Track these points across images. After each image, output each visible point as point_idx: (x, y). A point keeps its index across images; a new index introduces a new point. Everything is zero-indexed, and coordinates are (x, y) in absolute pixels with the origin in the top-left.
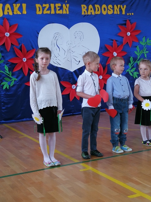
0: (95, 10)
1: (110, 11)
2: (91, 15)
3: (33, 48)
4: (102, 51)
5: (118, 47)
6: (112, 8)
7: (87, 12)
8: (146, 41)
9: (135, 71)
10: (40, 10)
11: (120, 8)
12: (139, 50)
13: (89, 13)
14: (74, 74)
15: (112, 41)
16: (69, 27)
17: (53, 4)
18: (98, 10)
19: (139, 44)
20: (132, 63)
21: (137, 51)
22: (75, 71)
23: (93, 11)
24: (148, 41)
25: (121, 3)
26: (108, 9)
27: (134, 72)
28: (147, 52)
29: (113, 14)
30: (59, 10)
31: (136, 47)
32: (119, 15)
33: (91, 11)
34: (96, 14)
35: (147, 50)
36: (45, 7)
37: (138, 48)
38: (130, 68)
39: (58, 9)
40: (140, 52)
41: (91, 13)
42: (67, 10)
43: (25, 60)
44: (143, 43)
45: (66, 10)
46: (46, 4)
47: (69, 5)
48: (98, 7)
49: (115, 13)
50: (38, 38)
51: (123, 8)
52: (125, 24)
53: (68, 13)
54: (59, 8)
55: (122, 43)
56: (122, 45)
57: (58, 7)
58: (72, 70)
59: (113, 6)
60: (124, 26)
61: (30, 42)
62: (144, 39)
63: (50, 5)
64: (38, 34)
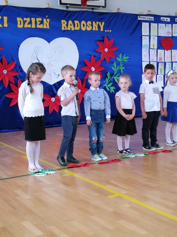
0: (74, 26)
1: (89, 27)
2: (71, 30)
3: (14, 61)
4: (81, 66)
5: (96, 62)
6: (91, 24)
7: (67, 27)
8: (123, 57)
9: (112, 86)
10: (21, 24)
11: (99, 25)
12: (115, 66)
13: (69, 29)
14: (53, 87)
15: (90, 57)
16: (49, 41)
17: (34, 19)
18: (78, 26)
19: (116, 60)
20: (109, 78)
21: (114, 67)
22: (54, 85)
23: (72, 27)
24: (125, 58)
25: (99, 20)
26: (87, 25)
27: (110, 87)
28: (124, 68)
29: (92, 30)
30: (40, 24)
31: (113, 63)
32: (97, 31)
33: (71, 27)
34: (75, 29)
35: (123, 66)
36: (26, 21)
37: (115, 64)
38: (107, 82)
39: (38, 23)
40: (117, 68)
41: (71, 28)
42: (48, 24)
43: (5, 72)
44: (119, 59)
45: (46, 24)
46: (27, 17)
47: (49, 19)
48: (77, 23)
49: (94, 29)
50: (18, 51)
51: (101, 25)
52: (103, 41)
53: (48, 27)
54: (40, 23)
55: (100, 58)
56: (100, 60)
57: (39, 21)
58: (52, 83)
59: (92, 23)
60: (102, 42)
61: (11, 55)
62: (121, 55)
63: (31, 19)
64: (19, 47)
